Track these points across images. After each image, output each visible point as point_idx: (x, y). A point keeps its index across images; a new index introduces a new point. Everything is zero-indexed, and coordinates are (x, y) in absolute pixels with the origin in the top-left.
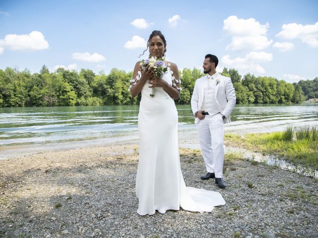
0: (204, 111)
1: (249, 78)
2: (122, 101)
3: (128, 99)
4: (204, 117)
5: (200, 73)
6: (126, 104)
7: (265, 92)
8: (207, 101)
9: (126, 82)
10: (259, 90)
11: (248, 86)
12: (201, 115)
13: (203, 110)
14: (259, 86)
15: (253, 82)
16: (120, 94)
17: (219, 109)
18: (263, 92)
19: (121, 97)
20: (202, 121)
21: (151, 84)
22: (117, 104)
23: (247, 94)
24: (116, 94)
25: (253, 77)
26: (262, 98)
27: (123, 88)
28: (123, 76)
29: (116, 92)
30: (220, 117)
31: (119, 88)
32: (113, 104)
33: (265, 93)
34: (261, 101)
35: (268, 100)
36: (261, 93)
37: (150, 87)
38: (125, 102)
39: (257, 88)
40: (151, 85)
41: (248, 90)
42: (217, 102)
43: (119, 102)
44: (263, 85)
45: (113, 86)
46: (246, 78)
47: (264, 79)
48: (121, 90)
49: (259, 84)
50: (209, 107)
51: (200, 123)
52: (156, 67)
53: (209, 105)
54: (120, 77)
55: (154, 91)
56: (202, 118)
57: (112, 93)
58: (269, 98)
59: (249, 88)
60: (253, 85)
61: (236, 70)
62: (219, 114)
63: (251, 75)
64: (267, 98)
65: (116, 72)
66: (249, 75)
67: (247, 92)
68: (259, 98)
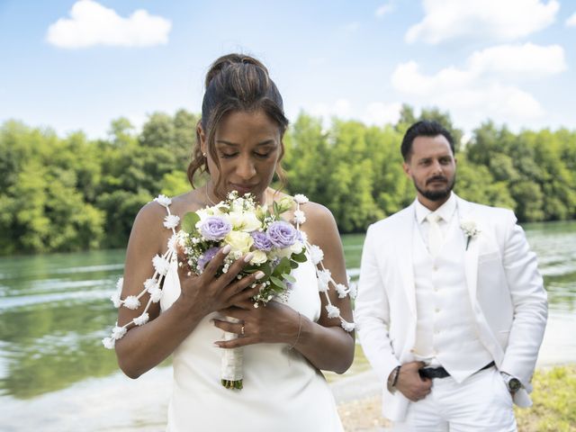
0: (423, 363)
1: (491, 139)
2: (46, 241)
3: (70, 232)
4: (428, 390)
5: (320, 129)
6: (64, 249)
7: (550, 181)
8: (433, 317)
9: (58, 171)
10: (529, 174)
11: (487, 163)
12: (417, 381)
13: (420, 358)
14: (528, 162)
15: (506, 149)
16: (38, 212)
17: (491, 348)
18: (540, 182)
19: (41, 224)
20: (420, 405)
21: (230, 328)
22: (30, 251)
23: (487, 193)
24: (24, 216)
25: (504, 133)
26: (539, 203)
27: (47, 190)
28: (45, 150)
29: (20, 208)
30: (495, 385)
31: (32, 191)
32: (14, 253)
33: (548, 186)
34: (538, 214)
35: (562, 209)
36: (536, 188)
37: (224, 345)
38: (58, 241)
39: (519, 168)
40: (229, 337)
41: (490, 178)
42: (481, 318)
43: (37, 242)
44: (539, 158)
45: (11, 184)
46: (480, 138)
47: (541, 139)
48: (40, 200)
49: (527, 154)
50: (445, 344)
51: (412, 415)
52: (259, 258)
53: (443, 335)
54: (35, 152)
55: (243, 362)
56: (417, 395)
57: (8, 210)
58: (565, 201)
59: (492, 170)
60: (504, 162)
61: (442, 112)
62: (490, 371)
63: (498, 126)
64: (556, 202)
65: (18, 136)
66: (488, 127)
67: (487, 184)
68: (529, 204)
